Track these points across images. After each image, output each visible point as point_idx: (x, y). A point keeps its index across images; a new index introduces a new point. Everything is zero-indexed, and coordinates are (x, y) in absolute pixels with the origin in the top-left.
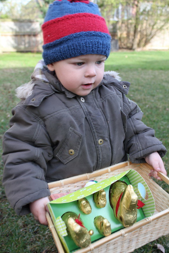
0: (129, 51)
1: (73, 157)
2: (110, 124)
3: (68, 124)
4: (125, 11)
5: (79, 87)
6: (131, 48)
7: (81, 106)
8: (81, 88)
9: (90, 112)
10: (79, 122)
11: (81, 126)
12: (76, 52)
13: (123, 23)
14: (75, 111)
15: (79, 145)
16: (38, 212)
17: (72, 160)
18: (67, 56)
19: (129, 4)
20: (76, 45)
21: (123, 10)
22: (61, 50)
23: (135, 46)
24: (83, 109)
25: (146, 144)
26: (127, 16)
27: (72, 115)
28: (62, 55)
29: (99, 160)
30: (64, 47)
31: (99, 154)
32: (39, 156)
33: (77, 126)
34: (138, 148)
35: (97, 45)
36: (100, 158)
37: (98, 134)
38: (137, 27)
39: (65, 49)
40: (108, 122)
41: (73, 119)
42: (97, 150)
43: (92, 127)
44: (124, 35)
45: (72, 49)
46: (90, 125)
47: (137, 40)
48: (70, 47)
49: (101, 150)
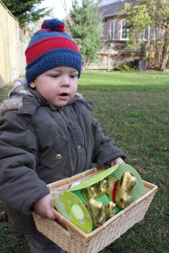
0: (157, 72)
1: (60, 161)
2: (85, 134)
3: (57, 132)
4: (154, 32)
5: (56, 96)
6: (159, 69)
7: (63, 117)
8: (57, 97)
9: (70, 123)
10: (64, 130)
11: (66, 133)
12: (52, 64)
13: (151, 44)
14: (59, 121)
15: (66, 149)
16: (45, 208)
17: (59, 163)
18: (45, 69)
19: (159, 26)
20: (51, 59)
21: (152, 31)
22: (40, 64)
23: (163, 67)
24: (65, 120)
25: (113, 150)
26: (156, 37)
27: (58, 124)
28: (40, 69)
29: (78, 164)
30: (42, 62)
31: (79, 159)
32: (33, 159)
33: (63, 133)
34: (106, 154)
35: (68, 58)
36: (79, 163)
37: (78, 141)
38: (165, 48)
39: (43, 63)
40: (84, 132)
41: (60, 128)
42: (77, 156)
43: (73, 135)
44: (153, 55)
45: (48, 62)
46: (71, 134)
47: (165, 61)
48: (47, 61)
49: (80, 156)
